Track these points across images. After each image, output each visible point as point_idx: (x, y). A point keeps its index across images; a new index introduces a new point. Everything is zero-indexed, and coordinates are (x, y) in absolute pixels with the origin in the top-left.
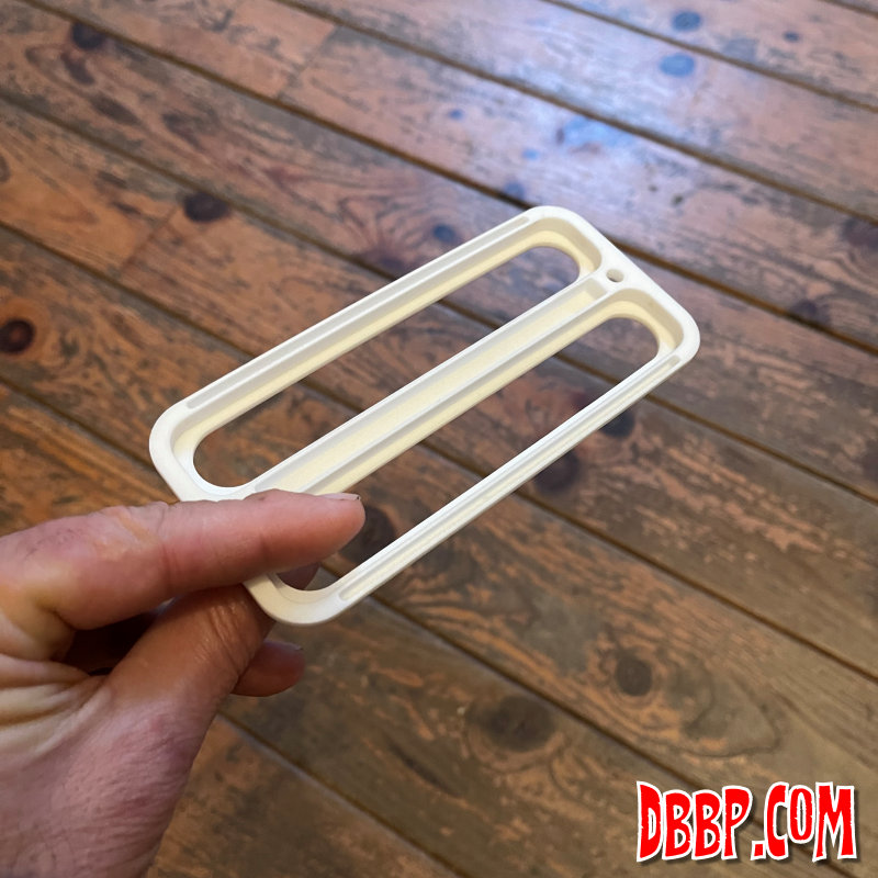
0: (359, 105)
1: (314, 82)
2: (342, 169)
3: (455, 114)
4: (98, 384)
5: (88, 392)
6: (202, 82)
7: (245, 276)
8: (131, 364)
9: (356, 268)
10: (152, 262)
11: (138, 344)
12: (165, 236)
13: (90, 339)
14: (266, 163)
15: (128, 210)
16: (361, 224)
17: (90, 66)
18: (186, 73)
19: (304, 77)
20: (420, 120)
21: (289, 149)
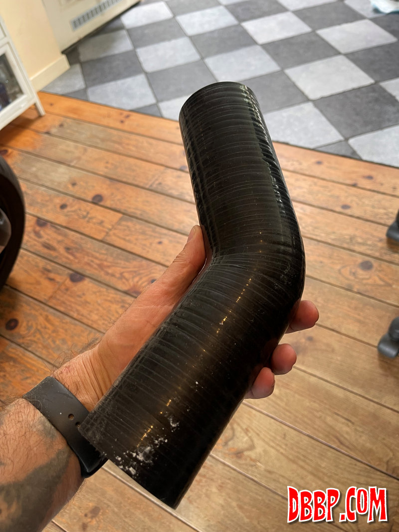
0: (129, 241)
1: (114, 234)
2: (123, 262)
3: (160, 243)
4: (39, 339)
5: (35, 342)
6: (78, 235)
7: (88, 300)
8: (50, 332)
9: (125, 295)
10: (58, 297)
11: (52, 325)
12: (63, 288)
13: (37, 324)
14: (97, 262)
15: (51, 280)
16: (127, 280)
17: (42, 233)
18: (73, 233)
19: (111, 233)
20: (148, 245)
21: (105, 257)
